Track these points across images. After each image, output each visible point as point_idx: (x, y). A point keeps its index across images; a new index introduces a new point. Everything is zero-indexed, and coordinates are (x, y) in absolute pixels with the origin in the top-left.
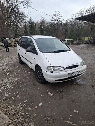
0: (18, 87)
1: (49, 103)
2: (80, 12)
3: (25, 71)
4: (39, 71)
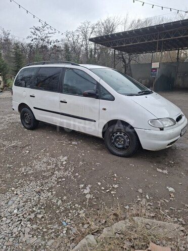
0: (88, 172)
1: (180, 183)
3: (59, 140)
4: (121, 133)
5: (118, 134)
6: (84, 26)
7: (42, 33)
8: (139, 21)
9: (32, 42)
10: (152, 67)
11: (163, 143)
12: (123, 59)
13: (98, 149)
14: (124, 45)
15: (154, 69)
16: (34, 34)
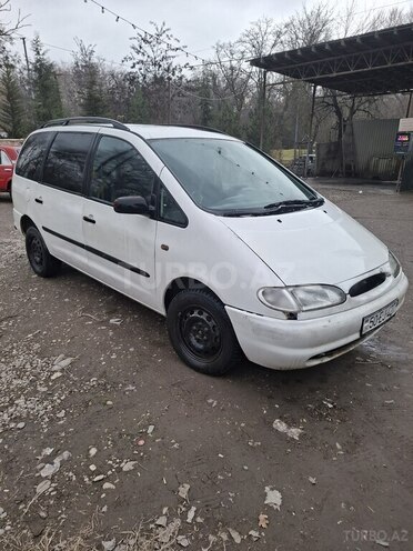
0: (92, 410)
1: (313, 480)
2: (251, 37)
3: (84, 311)
4: (200, 313)
5: (195, 314)
6: (257, 30)
7: (155, 49)
8: (393, 13)
9: (134, 70)
10: (400, 130)
11: (300, 356)
12: (336, 107)
13: (160, 345)
14: (335, 74)
15: (404, 134)
16: (138, 52)
